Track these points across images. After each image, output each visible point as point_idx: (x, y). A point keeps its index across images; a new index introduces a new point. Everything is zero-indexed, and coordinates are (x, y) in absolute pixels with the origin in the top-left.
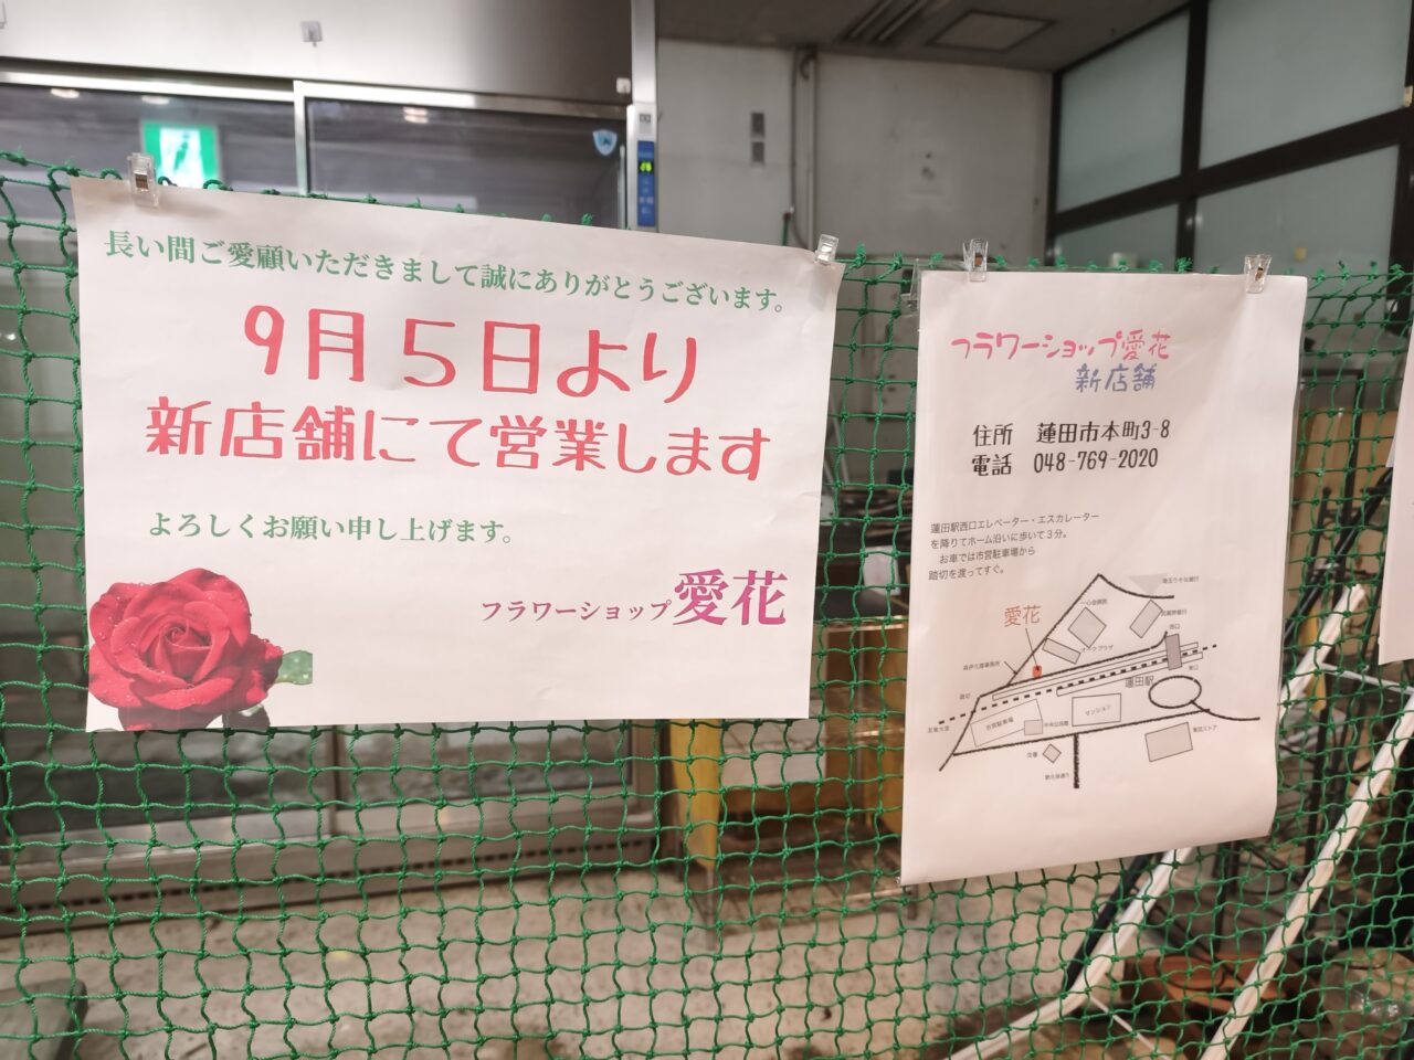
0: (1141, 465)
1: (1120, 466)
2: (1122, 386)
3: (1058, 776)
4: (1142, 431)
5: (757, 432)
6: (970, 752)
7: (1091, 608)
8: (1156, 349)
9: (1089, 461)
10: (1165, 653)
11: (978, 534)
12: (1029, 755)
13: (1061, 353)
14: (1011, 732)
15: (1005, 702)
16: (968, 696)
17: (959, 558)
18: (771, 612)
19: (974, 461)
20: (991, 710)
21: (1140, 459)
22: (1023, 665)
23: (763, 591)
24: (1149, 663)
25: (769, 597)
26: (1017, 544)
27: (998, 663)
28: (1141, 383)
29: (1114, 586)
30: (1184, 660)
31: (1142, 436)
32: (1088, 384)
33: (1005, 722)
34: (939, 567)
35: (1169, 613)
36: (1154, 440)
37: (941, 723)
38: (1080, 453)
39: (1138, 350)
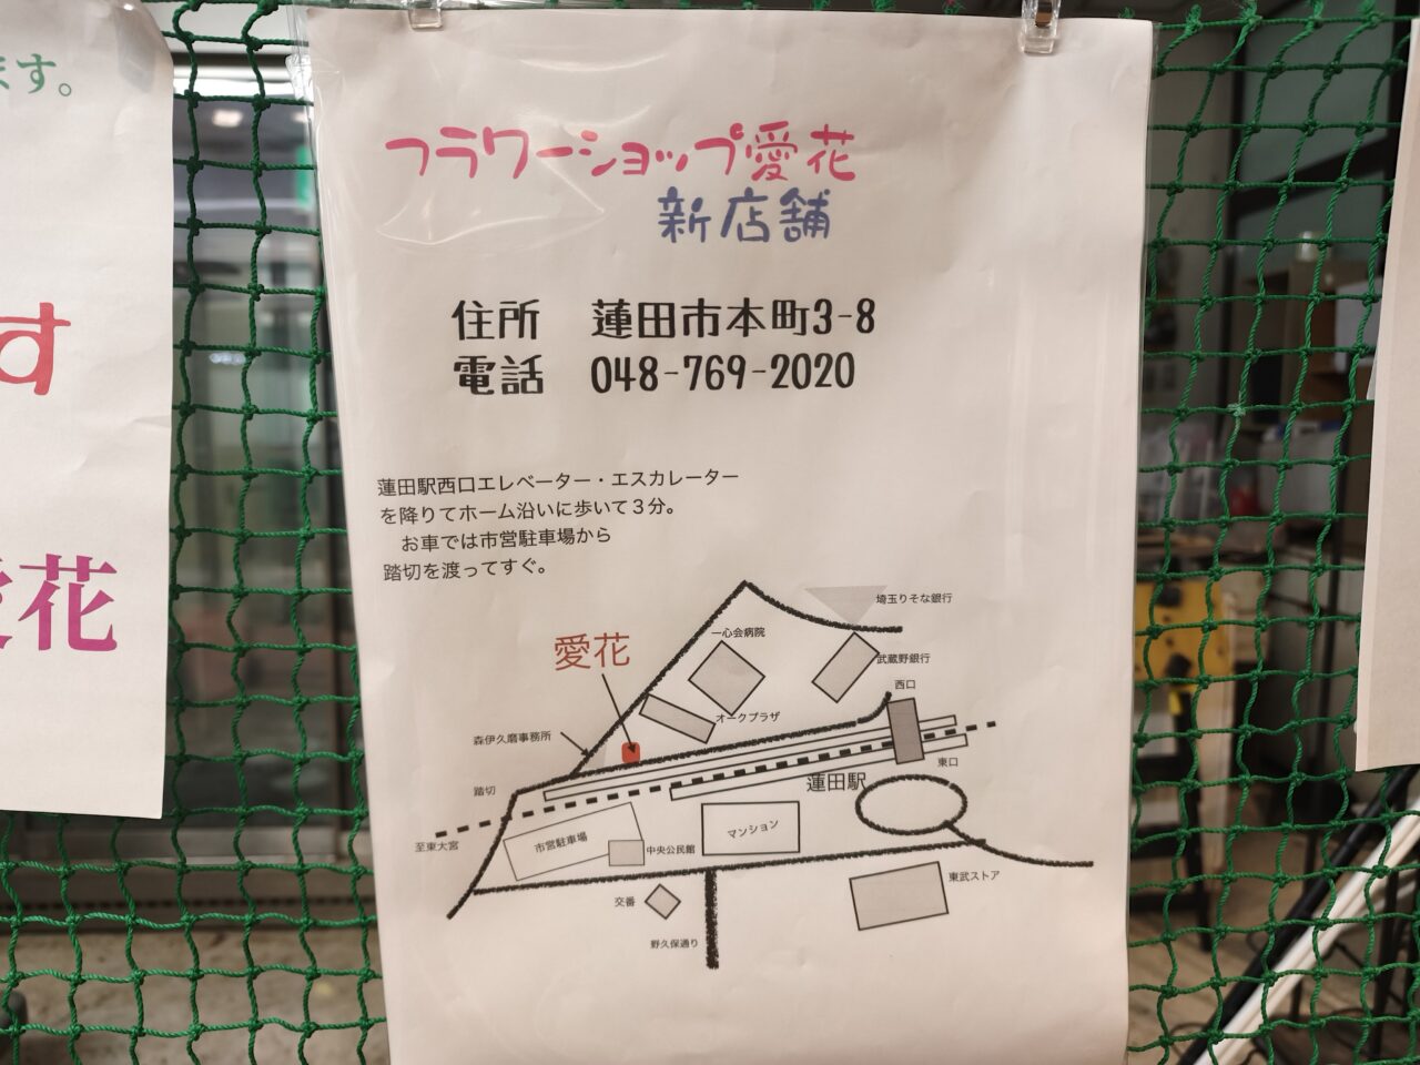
0: (819, 384)
1: (776, 385)
2: (757, 231)
3: (675, 944)
4: (814, 318)
5: (47, 309)
6: (506, 889)
7: (732, 641)
8: (824, 161)
9: (709, 373)
10: (887, 732)
11: (479, 500)
12: (619, 901)
13: (620, 166)
14: (582, 859)
15: (571, 805)
16: (491, 790)
17: (442, 543)
18: (92, 627)
19: (457, 367)
20: (540, 818)
21: (816, 373)
22: (602, 742)
23: (75, 591)
24: (855, 749)
25: (85, 602)
26: (573, 522)
27: (547, 735)
28: (800, 225)
29: (777, 604)
30: (927, 746)
31: (816, 329)
32: (685, 227)
33: (571, 840)
34: (402, 559)
35: (892, 659)
36: (844, 336)
37: (439, 835)
38: (687, 359)
39: (782, 162)
